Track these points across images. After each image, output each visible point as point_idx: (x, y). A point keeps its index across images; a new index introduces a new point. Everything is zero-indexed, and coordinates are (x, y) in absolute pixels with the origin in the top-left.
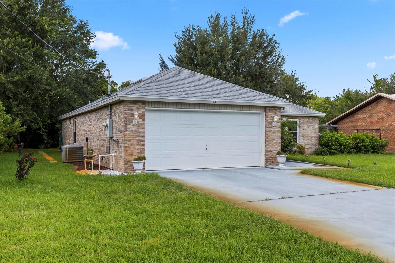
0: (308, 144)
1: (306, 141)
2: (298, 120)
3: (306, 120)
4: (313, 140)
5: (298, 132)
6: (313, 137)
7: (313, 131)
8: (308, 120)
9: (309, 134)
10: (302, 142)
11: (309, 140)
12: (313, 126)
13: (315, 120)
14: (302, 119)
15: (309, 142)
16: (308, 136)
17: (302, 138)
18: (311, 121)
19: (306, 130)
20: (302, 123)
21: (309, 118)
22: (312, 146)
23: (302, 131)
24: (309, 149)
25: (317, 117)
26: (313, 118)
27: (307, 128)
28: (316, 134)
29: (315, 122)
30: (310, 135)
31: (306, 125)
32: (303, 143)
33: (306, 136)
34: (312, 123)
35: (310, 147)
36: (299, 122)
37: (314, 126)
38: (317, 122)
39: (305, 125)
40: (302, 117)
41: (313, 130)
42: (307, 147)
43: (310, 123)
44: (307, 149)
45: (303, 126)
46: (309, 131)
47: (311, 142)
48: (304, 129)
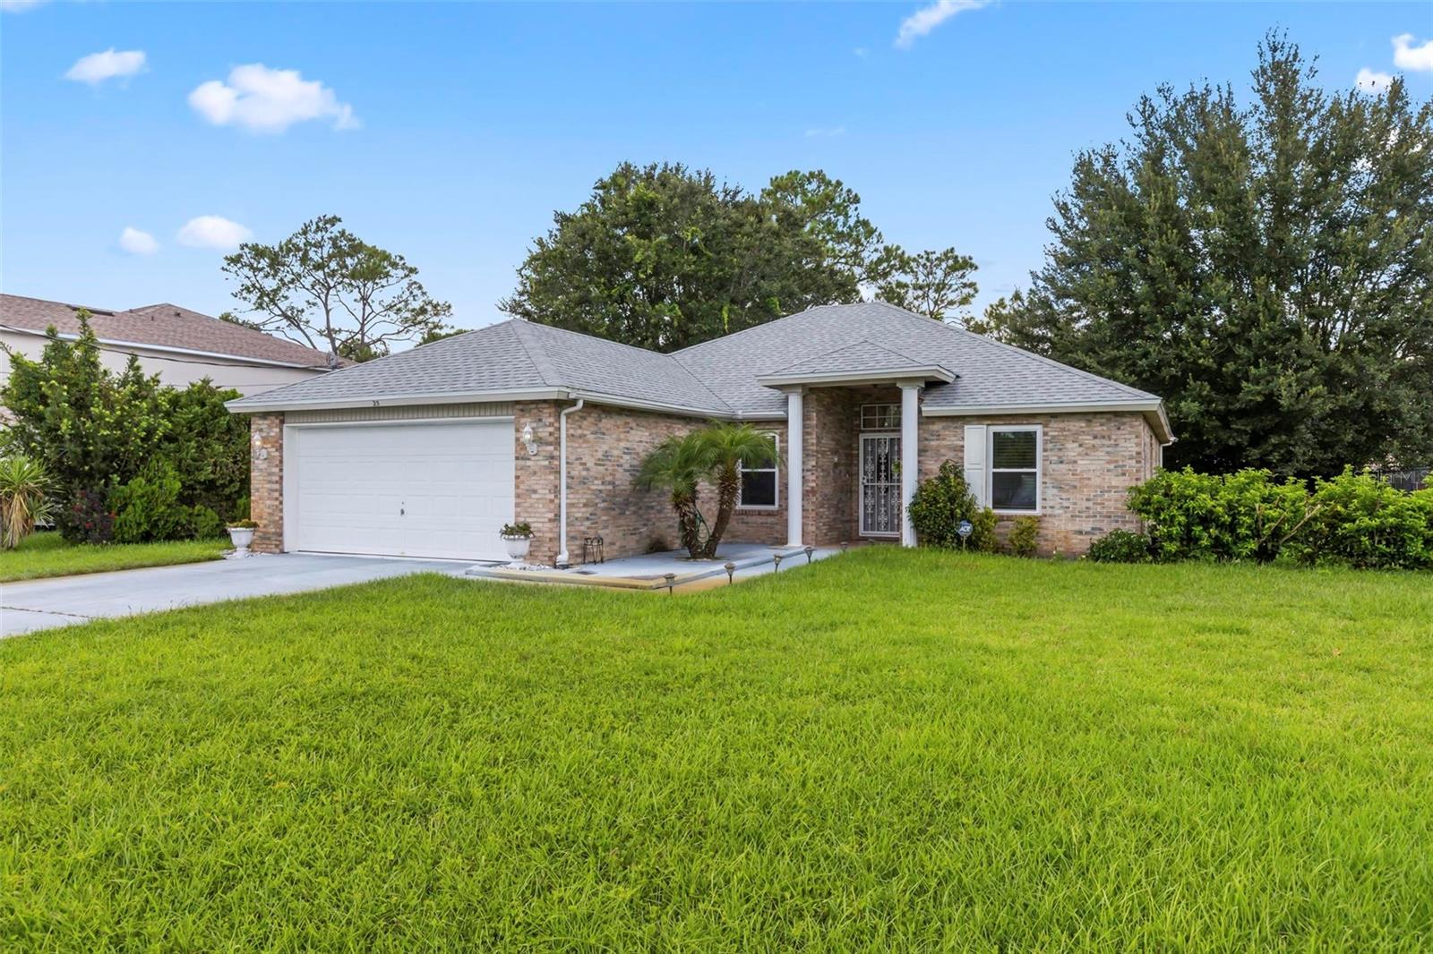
0: (1084, 515)
1: (1075, 504)
2: (1038, 429)
3: (1077, 425)
4: (1110, 500)
5: (1039, 469)
6: (1109, 491)
7: (1112, 467)
8: (1087, 426)
9: (1089, 479)
10: (1052, 507)
11: (1088, 500)
12: (1110, 449)
13: (1124, 424)
14: (1054, 424)
15: (1087, 508)
16: (1086, 486)
17: (1056, 491)
18: (1100, 428)
19: (1075, 462)
20: (1053, 437)
21: (1090, 417)
22: (1105, 525)
23: (1054, 466)
24: (1087, 533)
26: (1109, 420)
27: (1079, 455)
28: (1127, 477)
29: (1120, 432)
30: (1096, 481)
31: (1076, 445)
32: (1061, 511)
33: (1075, 487)
34: (1104, 437)
35: (1093, 529)
36: (1045, 434)
37: (1119, 449)
38: (1131, 432)
39: (1070, 445)
40: (1054, 416)
41: (1109, 462)
42: (1077, 528)
43: (1095, 437)
44: (1080, 533)
45: (1060, 450)
46: (1092, 467)
47: (1099, 508)
48: (1064, 458)
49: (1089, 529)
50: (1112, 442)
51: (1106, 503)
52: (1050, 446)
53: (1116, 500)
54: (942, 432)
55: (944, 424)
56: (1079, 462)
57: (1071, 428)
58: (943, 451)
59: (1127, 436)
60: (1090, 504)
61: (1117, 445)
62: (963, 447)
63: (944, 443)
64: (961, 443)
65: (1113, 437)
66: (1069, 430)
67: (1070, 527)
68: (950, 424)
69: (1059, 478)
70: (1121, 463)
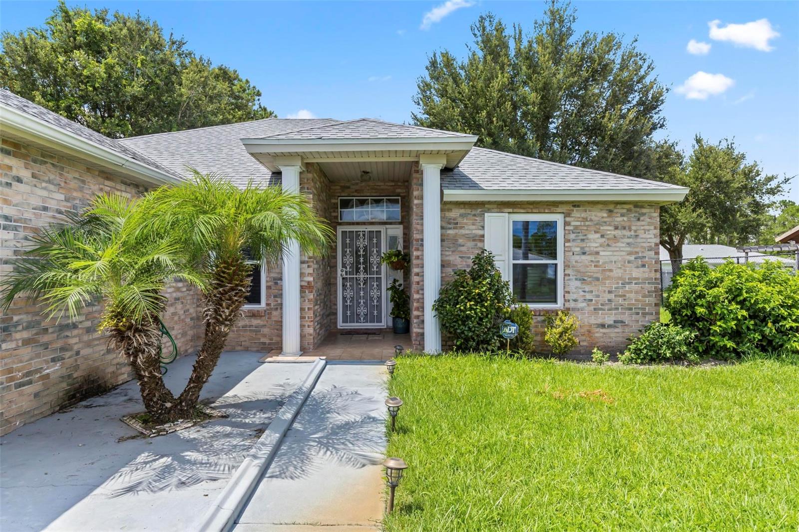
0: (606, 307)
1: (598, 296)
2: (558, 218)
3: (598, 215)
4: (631, 292)
5: (560, 261)
6: (630, 283)
7: (632, 258)
8: (609, 216)
9: (611, 270)
10: (575, 301)
11: (610, 292)
12: (630, 240)
13: (644, 214)
14: (577, 213)
15: (610, 300)
16: (609, 278)
17: (578, 283)
18: (620, 219)
19: (597, 253)
20: (576, 227)
21: (611, 207)
22: (626, 318)
23: (577, 258)
24: (610, 326)
25: (651, 204)
26: (629, 210)
27: (601, 246)
28: (646, 269)
29: (639, 223)
30: (617, 273)
31: (598, 235)
32: (584, 304)
33: (598, 279)
34: (624, 228)
35: (615, 322)
36: (566, 224)
37: (639, 240)
38: (649, 224)
39: (592, 236)
40: (576, 205)
41: (630, 254)
42: (600, 321)
43: (616, 228)
44: (603, 326)
45: (583, 240)
46: (614, 259)
47: (621, 300)
48: (587, 249)
49: (612, 322)
50: (632, 233)
51: (627, 295)
52: (572, 236)
53: (636, 292)
54: (460, 220)
55: (462, 211)
56: (601, 253)
57: (593, 218)
58: (461, 241)
59: (647, 228)
60: (612, 296)
61: (637, 236)
62: (483, 236)
63: (463, 232)
64: (481, 232)
65: (633, 228)
66: (591, 220)
67: (593, 321)
68: (469, 211)
69: (583, 270)
70: (640, 255)
